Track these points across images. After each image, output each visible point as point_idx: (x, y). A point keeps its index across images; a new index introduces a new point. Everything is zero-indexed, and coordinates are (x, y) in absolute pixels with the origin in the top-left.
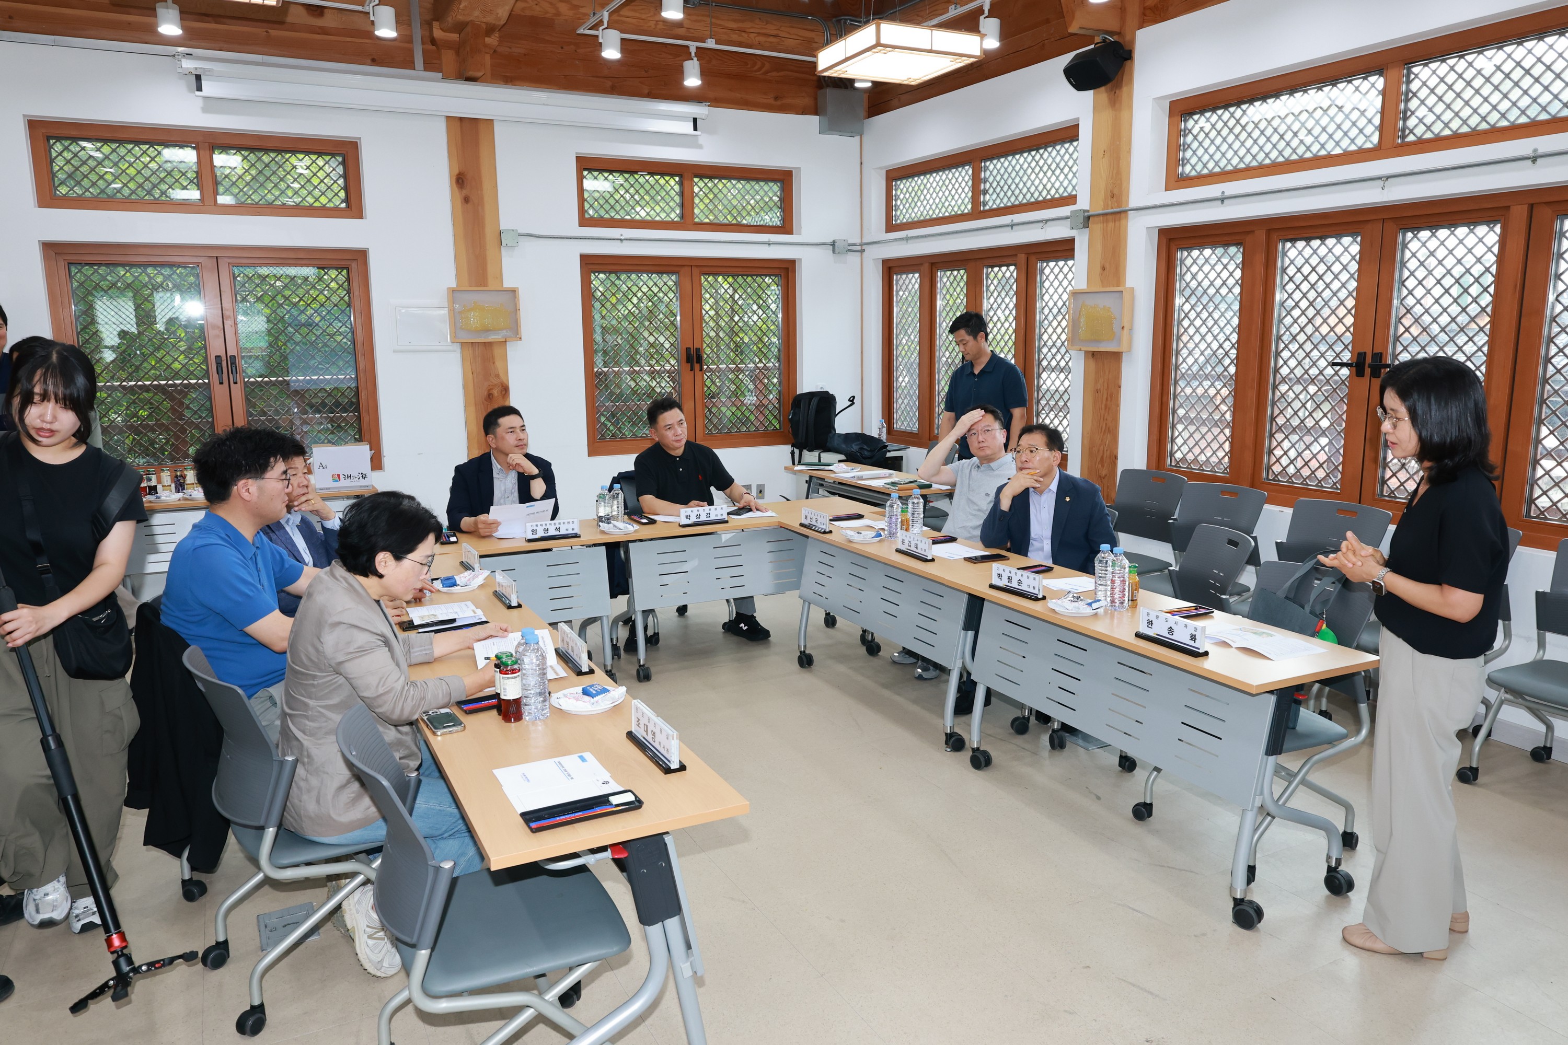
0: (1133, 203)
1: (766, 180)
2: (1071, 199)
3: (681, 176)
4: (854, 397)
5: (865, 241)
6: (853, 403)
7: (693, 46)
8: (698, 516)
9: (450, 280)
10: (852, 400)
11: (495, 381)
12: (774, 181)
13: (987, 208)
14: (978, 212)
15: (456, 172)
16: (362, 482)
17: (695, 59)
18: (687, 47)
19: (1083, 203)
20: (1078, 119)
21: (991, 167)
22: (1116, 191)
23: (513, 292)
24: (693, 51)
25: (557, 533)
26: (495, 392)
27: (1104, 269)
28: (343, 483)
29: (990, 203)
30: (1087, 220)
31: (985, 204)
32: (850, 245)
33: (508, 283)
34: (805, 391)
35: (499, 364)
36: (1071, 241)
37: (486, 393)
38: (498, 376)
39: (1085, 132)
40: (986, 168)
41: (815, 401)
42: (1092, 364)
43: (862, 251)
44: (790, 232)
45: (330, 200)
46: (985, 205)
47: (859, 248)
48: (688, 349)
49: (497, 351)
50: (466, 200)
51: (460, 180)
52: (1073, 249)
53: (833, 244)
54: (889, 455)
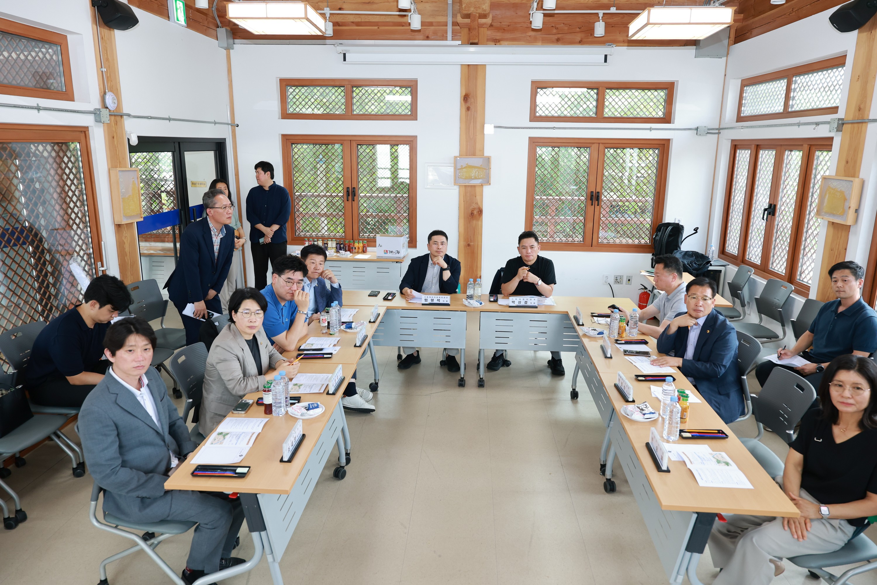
0: (871, 117)
1: (656, 89)
2: (834, 110)
3: (598, 89)
4: (698, 228)
5: (721, 127)
6: (696, 232)
7: (601, 13)
8: (520, 302)
9: (456, 152)
10: (696, 230)
11: (474, 206)
12: (662, 89)
13: (793, 109)
14: (786, 113)
15: (464, 94)
16: (397, 255)
17: (601, 21)
18: (597, 14)
19: (841, 114)
20: (846, 51)
21: (799, 82)
22: (862, 107)
23: (488, 159)
24: (601, 15)
25: (438, 302)
26: (475, 212)
27: (847, 162)
28: (389, 255)
29: (795, 106)
30: (841, 125)
31: (793, 106)
32: (709, 129)
33: (486, 154)
34: (666, 221)
35: (478, 197)
36: (832, 138)
37: (470, 212)
38: (477, 203)
39: (849, 61)
40: (796, 82)
41: (670, 228)
42: (831, 230)
43: (719, 133)
44: (669, 122)
45: (403, 111)
46: (792, 108)
47: (717, 131)
48: (592, 192)
49: (478, 190)
50: (468, 109)
51: (466, 98)
52: (832, 145)
53: (697, 129)
54: (711, 268)
